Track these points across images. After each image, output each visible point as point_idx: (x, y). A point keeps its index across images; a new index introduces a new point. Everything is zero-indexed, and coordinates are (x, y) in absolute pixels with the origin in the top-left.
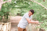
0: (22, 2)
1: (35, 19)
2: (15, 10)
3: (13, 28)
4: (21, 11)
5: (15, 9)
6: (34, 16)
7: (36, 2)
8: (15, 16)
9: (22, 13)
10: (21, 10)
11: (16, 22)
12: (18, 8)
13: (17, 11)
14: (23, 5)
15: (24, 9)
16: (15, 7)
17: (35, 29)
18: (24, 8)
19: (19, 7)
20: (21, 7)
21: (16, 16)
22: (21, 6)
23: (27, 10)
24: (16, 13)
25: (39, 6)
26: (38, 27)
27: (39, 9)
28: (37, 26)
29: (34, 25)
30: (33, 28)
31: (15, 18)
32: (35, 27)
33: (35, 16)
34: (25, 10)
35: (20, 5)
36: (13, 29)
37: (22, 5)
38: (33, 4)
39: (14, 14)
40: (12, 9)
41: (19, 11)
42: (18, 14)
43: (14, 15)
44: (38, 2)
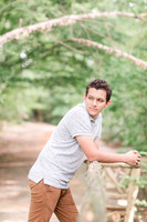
0: (58, 53)
1: (116, 140)
2: (24, 94)
3: (9, 182)
4: (52, 100)
5: (22, 87)
6: (111, 126)
7: (126, 54)
8: (19, 123)
9: (53, 106)
10: (52, 95)
11: (22, 153)
12: (36, 82)
13: (32, 97)
14: (63, 70)
15: (66, 90)
16: (20, 80)
17: (115, 190)
18: (65, 86)
19: (42, 80)
20: (51, 79)
21: (26, 120)
22: (49, 75)
23: (80, 92)
24: (25, 110)
25: (139, 76)
26: (132, 178)
27: (137, 92)
28: (130, 175)
29: (112, 167)
30: (109, 185)
31: (20, 134)
32: (119, 180)
33: (117, 125)
34: (71, 94)
35: (49, 67)
36: (6, 185)
37: (56, 72)
38: (109, 65)
39: (17, 113)
40: (8, 86)
41: (40, 101)
42: (36, 115)
43: (14, 117)
44: (133, 55)
